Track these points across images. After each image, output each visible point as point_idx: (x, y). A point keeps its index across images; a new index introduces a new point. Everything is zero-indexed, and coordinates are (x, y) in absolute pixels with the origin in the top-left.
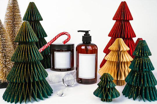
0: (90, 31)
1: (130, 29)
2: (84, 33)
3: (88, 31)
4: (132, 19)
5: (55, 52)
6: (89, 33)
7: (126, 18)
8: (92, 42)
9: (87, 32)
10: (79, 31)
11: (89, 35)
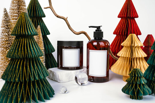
0: (101, 26)
1: (136, 26)
2: (96, 29)
3: (100, 27)
4: (137, 17)
5: (63, 49)
6: (101, 28)
7: (132, 15)
8: (104, 38)
9: (98, 28)
10: (90, 27)
11: (101, 30)
